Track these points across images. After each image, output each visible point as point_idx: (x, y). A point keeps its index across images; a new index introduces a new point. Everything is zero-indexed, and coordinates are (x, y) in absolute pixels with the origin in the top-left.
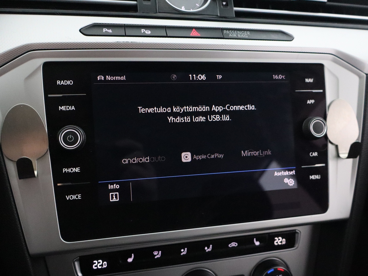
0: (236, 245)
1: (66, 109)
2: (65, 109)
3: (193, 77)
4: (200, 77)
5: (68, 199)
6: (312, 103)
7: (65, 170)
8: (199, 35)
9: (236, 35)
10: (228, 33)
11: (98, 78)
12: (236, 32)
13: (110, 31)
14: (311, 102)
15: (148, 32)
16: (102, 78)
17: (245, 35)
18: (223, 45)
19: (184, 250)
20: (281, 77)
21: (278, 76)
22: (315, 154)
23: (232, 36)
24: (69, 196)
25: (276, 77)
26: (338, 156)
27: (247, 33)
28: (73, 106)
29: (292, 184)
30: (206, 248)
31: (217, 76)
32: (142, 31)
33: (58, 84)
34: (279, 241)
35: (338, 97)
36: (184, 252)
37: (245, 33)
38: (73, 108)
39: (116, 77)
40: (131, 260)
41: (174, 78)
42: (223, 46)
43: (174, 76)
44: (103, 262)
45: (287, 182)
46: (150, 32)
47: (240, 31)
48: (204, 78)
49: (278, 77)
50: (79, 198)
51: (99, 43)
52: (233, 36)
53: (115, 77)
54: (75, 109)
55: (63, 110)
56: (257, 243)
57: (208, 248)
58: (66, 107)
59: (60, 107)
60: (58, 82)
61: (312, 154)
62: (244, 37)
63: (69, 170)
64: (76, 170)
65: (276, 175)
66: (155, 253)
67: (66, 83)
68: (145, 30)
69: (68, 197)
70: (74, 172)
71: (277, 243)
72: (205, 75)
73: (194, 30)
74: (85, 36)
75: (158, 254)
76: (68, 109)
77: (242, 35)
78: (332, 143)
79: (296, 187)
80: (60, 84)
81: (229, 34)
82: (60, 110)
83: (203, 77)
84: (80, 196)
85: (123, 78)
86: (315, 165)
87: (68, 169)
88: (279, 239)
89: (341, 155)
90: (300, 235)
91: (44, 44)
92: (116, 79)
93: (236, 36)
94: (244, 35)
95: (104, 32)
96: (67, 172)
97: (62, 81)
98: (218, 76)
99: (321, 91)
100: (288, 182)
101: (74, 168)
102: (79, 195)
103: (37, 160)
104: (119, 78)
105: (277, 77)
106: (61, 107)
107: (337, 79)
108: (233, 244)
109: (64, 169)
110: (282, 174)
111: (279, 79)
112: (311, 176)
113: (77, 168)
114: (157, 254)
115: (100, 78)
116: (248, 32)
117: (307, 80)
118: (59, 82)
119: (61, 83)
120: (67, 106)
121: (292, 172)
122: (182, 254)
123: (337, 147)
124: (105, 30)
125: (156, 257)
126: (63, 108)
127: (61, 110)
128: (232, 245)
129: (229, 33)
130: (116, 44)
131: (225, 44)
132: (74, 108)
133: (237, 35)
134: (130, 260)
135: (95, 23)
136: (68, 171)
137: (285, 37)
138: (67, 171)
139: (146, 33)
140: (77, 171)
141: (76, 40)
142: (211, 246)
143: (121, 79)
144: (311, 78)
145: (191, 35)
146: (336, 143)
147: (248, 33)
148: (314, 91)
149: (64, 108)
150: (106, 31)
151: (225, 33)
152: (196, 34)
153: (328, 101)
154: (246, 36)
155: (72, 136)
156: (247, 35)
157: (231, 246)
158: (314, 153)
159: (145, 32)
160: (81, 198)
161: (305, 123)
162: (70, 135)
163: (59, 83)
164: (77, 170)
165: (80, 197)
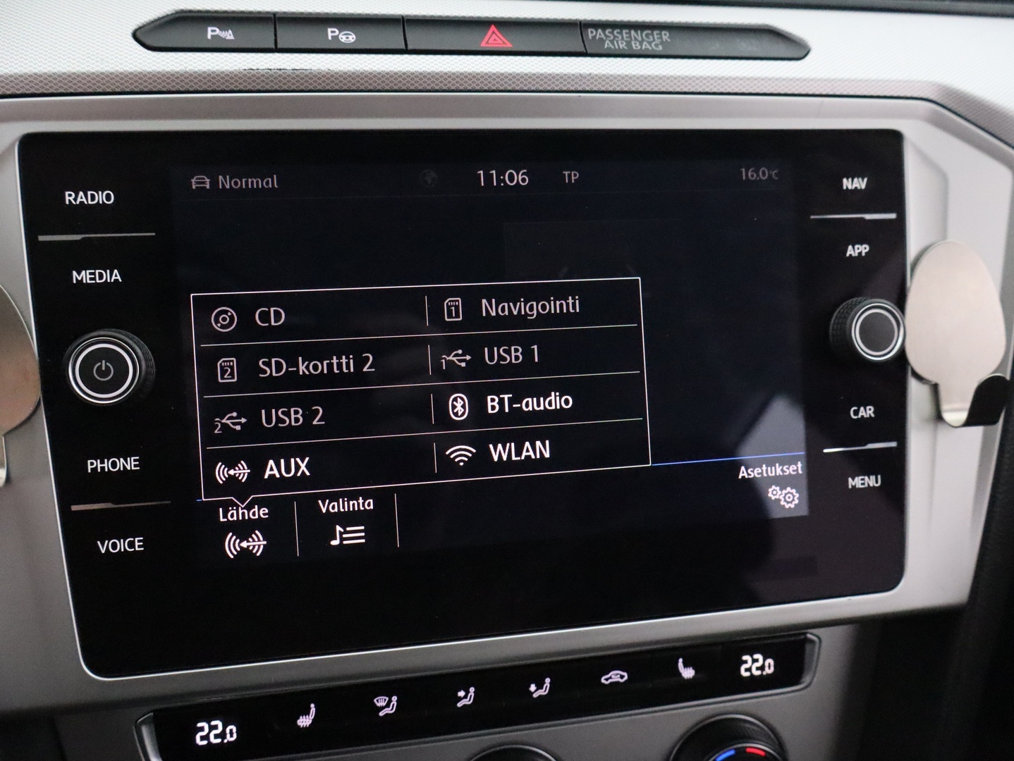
0: (622, 677)
1: (94, 279)
2: (91, 279)
3: (488, 178)
4: (511, 178)
5: (103, 551)
6: (860, 253)
7: (93, 464)
8: (508, 46)
9: (625, 43)
10: (599, 38)
11: (193, 183)
12: (626, 33)
13: (228, 35)
14: (857, 251)
15: (348, 38)
16: (204, 183)
17: (655, 42)
18: (581, 75)
19: (467, 692)
20: (764, 174)
21: (757, 172)
22: (868, 412)
23: (613, 47)
24: (107, 542)
25: (749, 174)
26: (938, 417)
27: (661, 38)
28: (116, 271)
29: (794, 503)
30: (533, 688)
31: (564, 172)
32: (330, 35)
33: (67, 203)
34: (754, 665)
35: (944, 234)
36: (466, 698)
37: (656, 36)
38: (116, 276)
39: (250, 180)
40: (307, 720)
41: (430, 182)
42: (584, 80)
43: (431, 176)
44: (225, 727)
45: (777, 497)
46: (354, 36)
47: (639, 32)
48: (524, 180)
49: (758, 175)
50: (137, 549)
51: (192, 72)
52: (617, 47)
53: (244, 180)
54: (120, 281)
55: (84, 282)
56: (688, 673)
57: (539, 687)
58: (94, 274)
59: (75, 273)
60: (69, 197)
61: (856, 413)
62: (650, 48)
63: (106, 465)
64: (127, 463)
65: (743, 477)
66: (380, 702)
67: (93, 198)
68: (337, 32)
69: (103, 545)
70: (122, 469)
71: (749, 670)
72: (525, 171)
73: (493, 28)
74: (150, 52)
75: (388, 705)
76: (99, 280)
77: (645, 43)
78: (919, 378)
79: (804, 512)
80: (74, 203)
81: (602, 41)
82: (75, 282)
83: (521, 178)
84: (139, 541)
85: (272, 182)
86: (865, 445)
87: (102, 462)
88: (755, 661)
89: (947, 416)
90: (820, 647)
91: (22, 79)
92: (250, 187)
93: (626, 48)
94: (650, 43)
95: (209, 37)
96: (99, 471)
97: (81, 194)
98: (566, 173)
99: (893, 216)
100: (781, 498)
101: (122, 460)
102: (137, 539)
103: (5, 435)
104: (257, 182)
105: (752, 176)
106: (79, 274)
107: (943, 179)
108: (613, 677)
109: (89, 462)
110: (762, 473)
111: (761, 180)
112: (853, 480)
113: (129, 459)
114: (386, 705)
115: (197, 183)
116: (663, 32)
117: (847, 184)
118: (70, 195)
119: (79, 200)
120: (97, 271)
121: (793, 467)
122: (459, 705)
123: (935, 388)
124: (212, 31)
125: (381, 714)
126: (85, 276)
127: (80, 282)
128: (610, 678)
129: (605, 38)
130: (245, 75)
131: (588, 73)
132: (119, 278)
133: (629, 44)
134: (305, 722)
135: (182, 11)
136: (103, 468)
137: (781, 49)
138: (101, 467)
139: (343, 41)
140: (129, 468)
141: (120, 66)
142: (548, 680)
143: (264, 184)
144: (861, 175)
145: (484, 45)
146: (934, 379)
147: (666, 35)
148: (868, 217)
149: (88, 276)
150: (218, 36)
151: (590, 38)
152: (499, 41)
153: (913, 246)
154: (656, 45)
155: (108, 364)
156: (662, 43)
157: (607, 680)
158: (862, 409)
159: (338, 36)
160: (143, 549)
161: (836, 317)
162: (104, 362)
163: (71, 198)
164: (131, 464)
165: (139, 546)
